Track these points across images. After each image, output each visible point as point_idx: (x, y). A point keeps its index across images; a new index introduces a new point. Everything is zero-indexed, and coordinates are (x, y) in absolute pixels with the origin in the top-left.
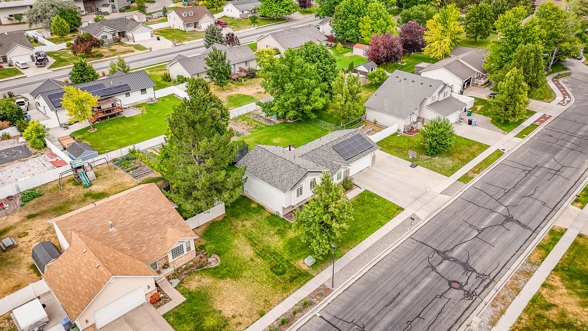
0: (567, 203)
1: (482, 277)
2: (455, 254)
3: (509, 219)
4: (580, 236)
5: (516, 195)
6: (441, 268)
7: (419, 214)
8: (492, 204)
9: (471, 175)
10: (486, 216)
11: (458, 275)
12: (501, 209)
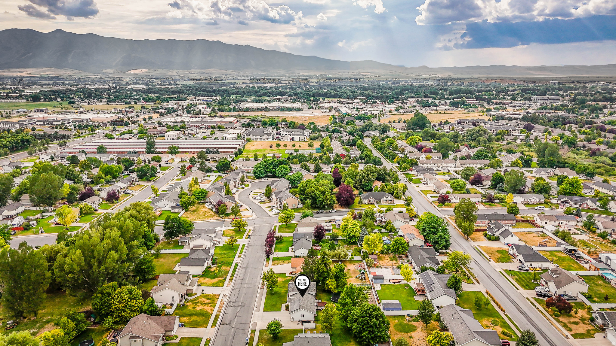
0: (213, 338)
1: (229, 306)
2: (239, 308)
3: (230, 324)
4: (207, 327)
5: (232, 333)
6: (240, 303)
7: (257, 313)
8: (238, 327)
9: (253, 334)
10: (237, 321)
11: (234, 304)
12: (234, 326)
